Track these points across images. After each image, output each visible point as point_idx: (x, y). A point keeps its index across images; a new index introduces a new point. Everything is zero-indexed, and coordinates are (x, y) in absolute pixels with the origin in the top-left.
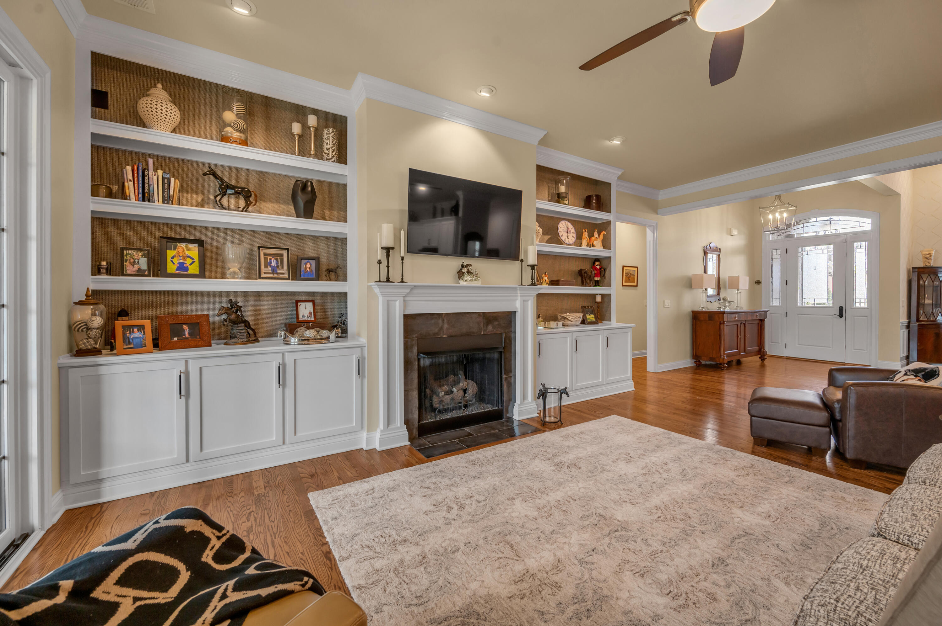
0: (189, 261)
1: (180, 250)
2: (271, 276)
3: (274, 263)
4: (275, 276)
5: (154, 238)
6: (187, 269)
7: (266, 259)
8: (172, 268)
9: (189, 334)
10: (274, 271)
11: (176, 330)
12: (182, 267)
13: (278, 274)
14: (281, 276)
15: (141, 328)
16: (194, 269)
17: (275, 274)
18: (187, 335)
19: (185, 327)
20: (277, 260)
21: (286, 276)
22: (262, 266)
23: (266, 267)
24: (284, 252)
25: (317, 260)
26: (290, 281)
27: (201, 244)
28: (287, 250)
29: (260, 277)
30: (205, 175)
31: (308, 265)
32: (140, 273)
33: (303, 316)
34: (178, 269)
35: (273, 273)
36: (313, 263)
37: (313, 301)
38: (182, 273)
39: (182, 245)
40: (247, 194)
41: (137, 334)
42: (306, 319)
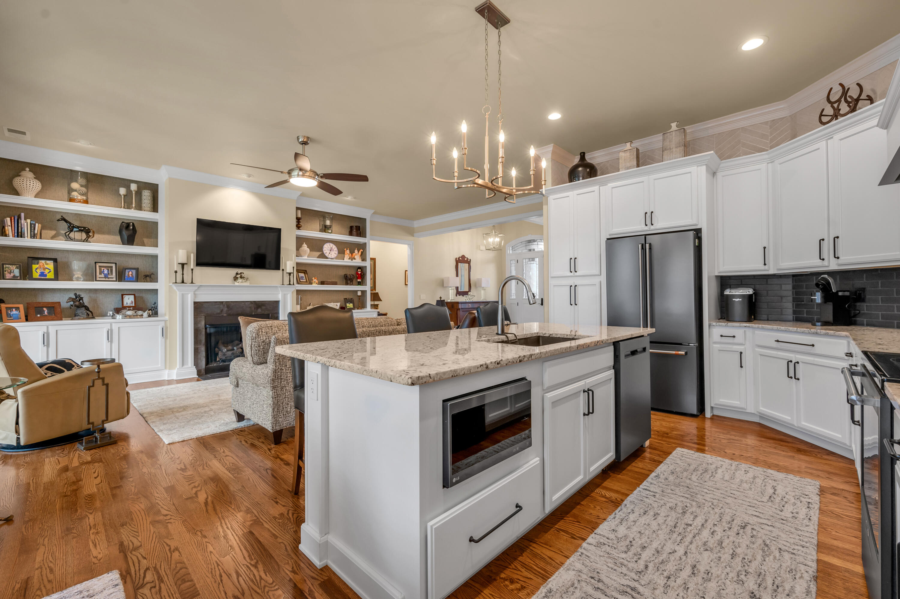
0: (47, 271)
1: (41, 264)
3: (106, 272)
4: (107, 279)
5: (24, 258)
6: (46, 275)
7: (100, 270)
8: (36, 275)
9: (47, 313)
10: (106, 276)
12: (42, 274)
13: (108, 278)
15: (17, 309)
16: (51, 275)
18: (46, 313)
19: (45, 309)
20: (108, 270)
21: (115, 279)
23: (100, 274)
24: (114, 265)
25: (137, 270)
26: (117, 282)
27: (55, 260)
28: (116, 264)
29: (96, 280)
30: (58, 220)
31: (130, 273)
32: (14, 278)
33: (127, 303)
34: (40, 276)
35: (105, 278)
36: (134, 271)
37: (134, 295)
38: (43, 277)
39: (43, 262)
40: (87, 231)
41: (14, 312)
42: (129, 305)
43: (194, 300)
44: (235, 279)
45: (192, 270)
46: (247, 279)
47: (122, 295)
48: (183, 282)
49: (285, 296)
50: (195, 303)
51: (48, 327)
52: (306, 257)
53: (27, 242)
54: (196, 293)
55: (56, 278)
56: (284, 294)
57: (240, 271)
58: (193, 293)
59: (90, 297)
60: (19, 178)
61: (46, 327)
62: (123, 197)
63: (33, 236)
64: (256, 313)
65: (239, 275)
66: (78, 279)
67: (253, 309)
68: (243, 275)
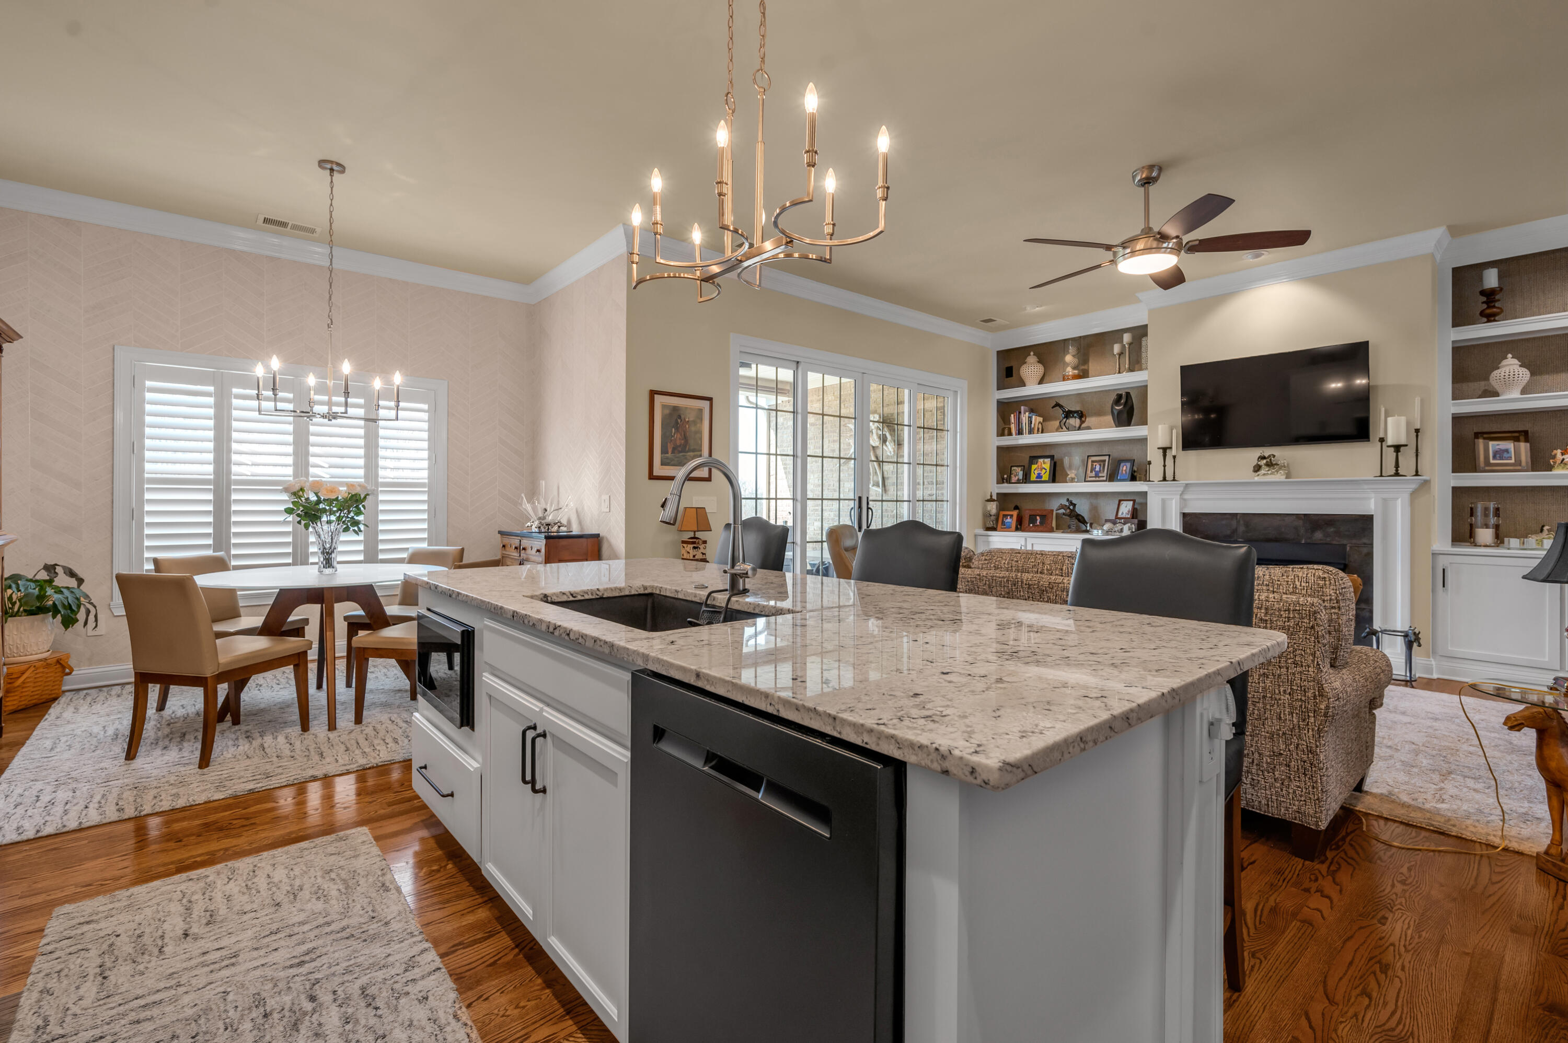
0: (1044, 471)
1: (1039, 464)
2: (1094, 479)
3: (1097, 469)
4: (1097, 479)
5: (1025, 457)
6: (1042, 477)
7: (1092, 465)
8: (1033, 477)
9: (1039, 522)
10: (1097, 476)
11: (1032, 519)
12: (1039, 476)
13: (1099, 477)
14: (1101, 479)
15: (1011, 516)
16: (1045, 477)
17: (1097, 478)
19: (1038, 518)
20: (1100, 465)
21: (1105, 478)
22: (1089, 472)
23: (1091, 472)
24: (1107, 458)
25: (1133, 462)
26: (1107, 483)
27: (1052, 457)
28: (1109, 455)
29: (1085, 481)
30: (1053, 407)
31: (1125, 468)
32: (1018, 482)
33: (1122, 513)
34: (1037, 478)
35: (1095, 477)
36: (1128, 465)
37: (1134, 501)
38: (1039, 480)
39: (1041, 460)
40: (1081, 415)
41: (1009, 520)
42: (1124, 516)
43: (1181, 508)
44: (1257, 469)
45: (1174, 457)
46: (1282, 467)
47: (1120, 501)
48: (1165, 479)
49: (1386, 504)
50: (1185, 515)
51: (1026, 539)
52: (1516, 394)
53: (1027, 439)
54: (1186, 497)
55: (1053, 479)
56: (1385, 500)
57: (1267, 451)
58: (1178, 497)
59: (1091, 504)
60: (1024, 366)
61: (1024, 539)
62: (1117, 356)
63: (1031, 432)
64: (1309, 541)
65: (1265, 461)
66: (1072, 480)
67: (1302, 531)
68: (1274, 461)
